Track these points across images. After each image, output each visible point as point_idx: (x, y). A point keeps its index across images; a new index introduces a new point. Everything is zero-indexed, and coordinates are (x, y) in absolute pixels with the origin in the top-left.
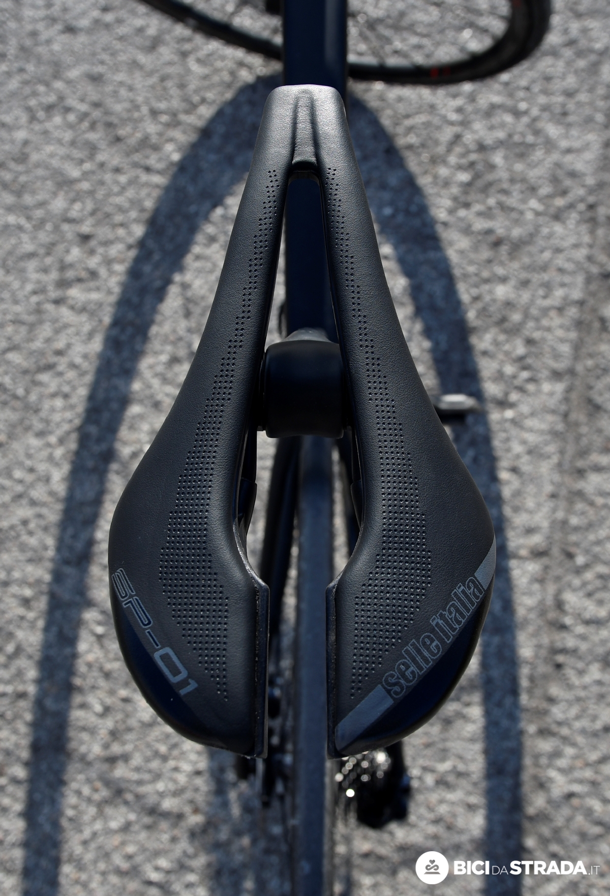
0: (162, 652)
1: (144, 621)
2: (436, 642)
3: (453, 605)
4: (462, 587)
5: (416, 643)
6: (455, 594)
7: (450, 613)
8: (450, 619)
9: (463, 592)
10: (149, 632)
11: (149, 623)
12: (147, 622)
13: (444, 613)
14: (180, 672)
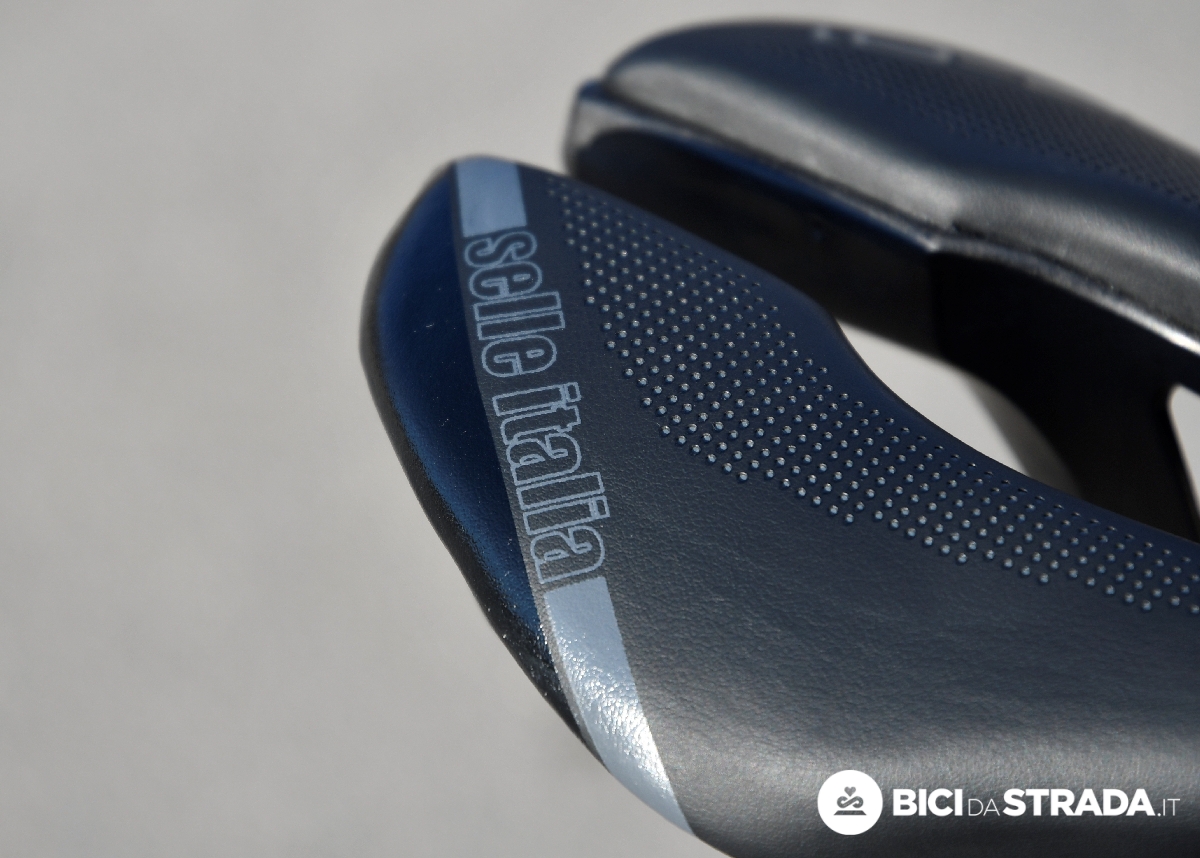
2: (518, 368)
3: (567, 462)
4: (595, 515)
5: (552, 328)
6: (592, 484)
7: (557, 443)
8: (546, 433)
9: (584, 510)
13: (570, 426)
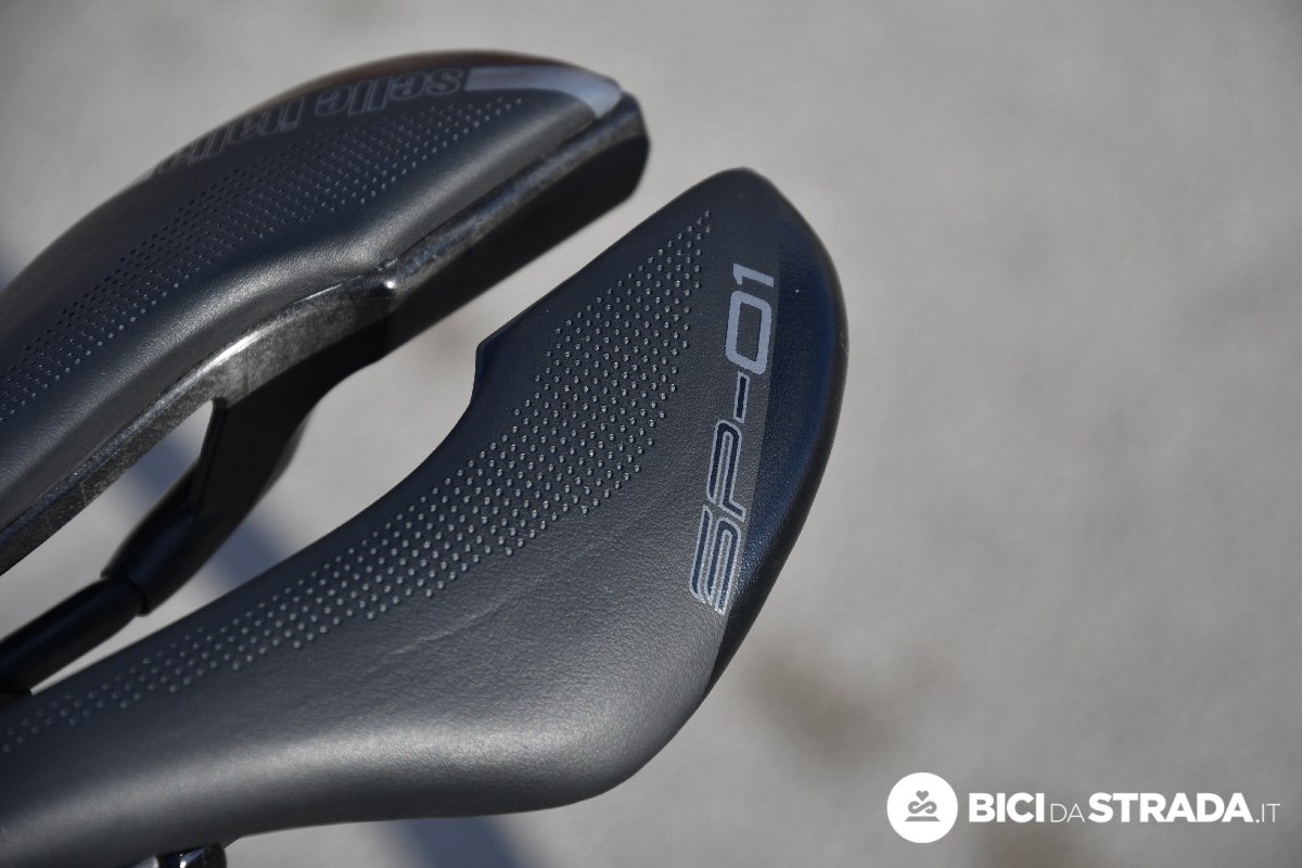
0: (745, 362)
1: (731, 442)
10: (739, 415)
11: (723, 428)
12: (726, 433)
14: (744, 307)
